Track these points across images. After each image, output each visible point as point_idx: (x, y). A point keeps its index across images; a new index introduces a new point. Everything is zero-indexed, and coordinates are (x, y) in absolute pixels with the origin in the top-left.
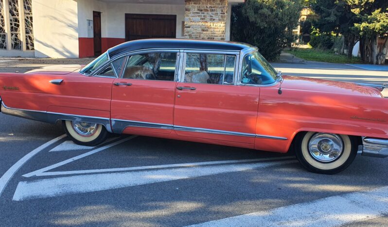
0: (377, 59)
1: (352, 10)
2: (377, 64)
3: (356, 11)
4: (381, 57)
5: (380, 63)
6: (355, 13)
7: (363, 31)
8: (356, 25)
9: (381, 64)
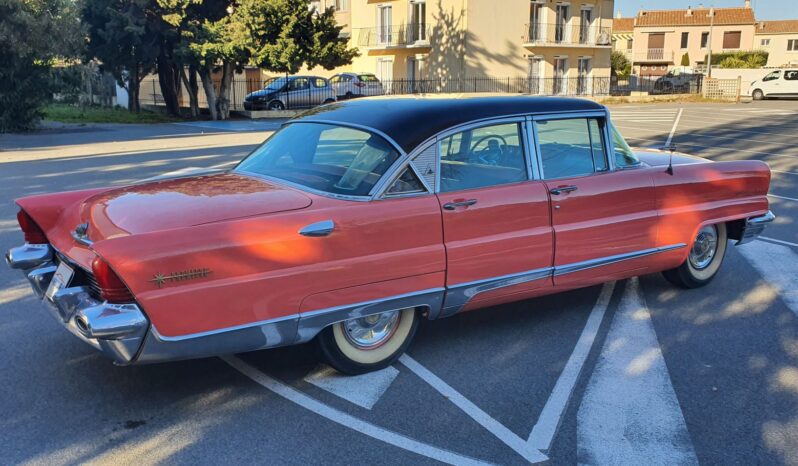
0: (218, 110)
1: (166, 18)
2: (219, 118)
3: (175, 19)
4: (225, 107)
5: (223, 117)
6: (171, 22)
7: (205, 58)
8: (194, 46)
9: (226, 119)
